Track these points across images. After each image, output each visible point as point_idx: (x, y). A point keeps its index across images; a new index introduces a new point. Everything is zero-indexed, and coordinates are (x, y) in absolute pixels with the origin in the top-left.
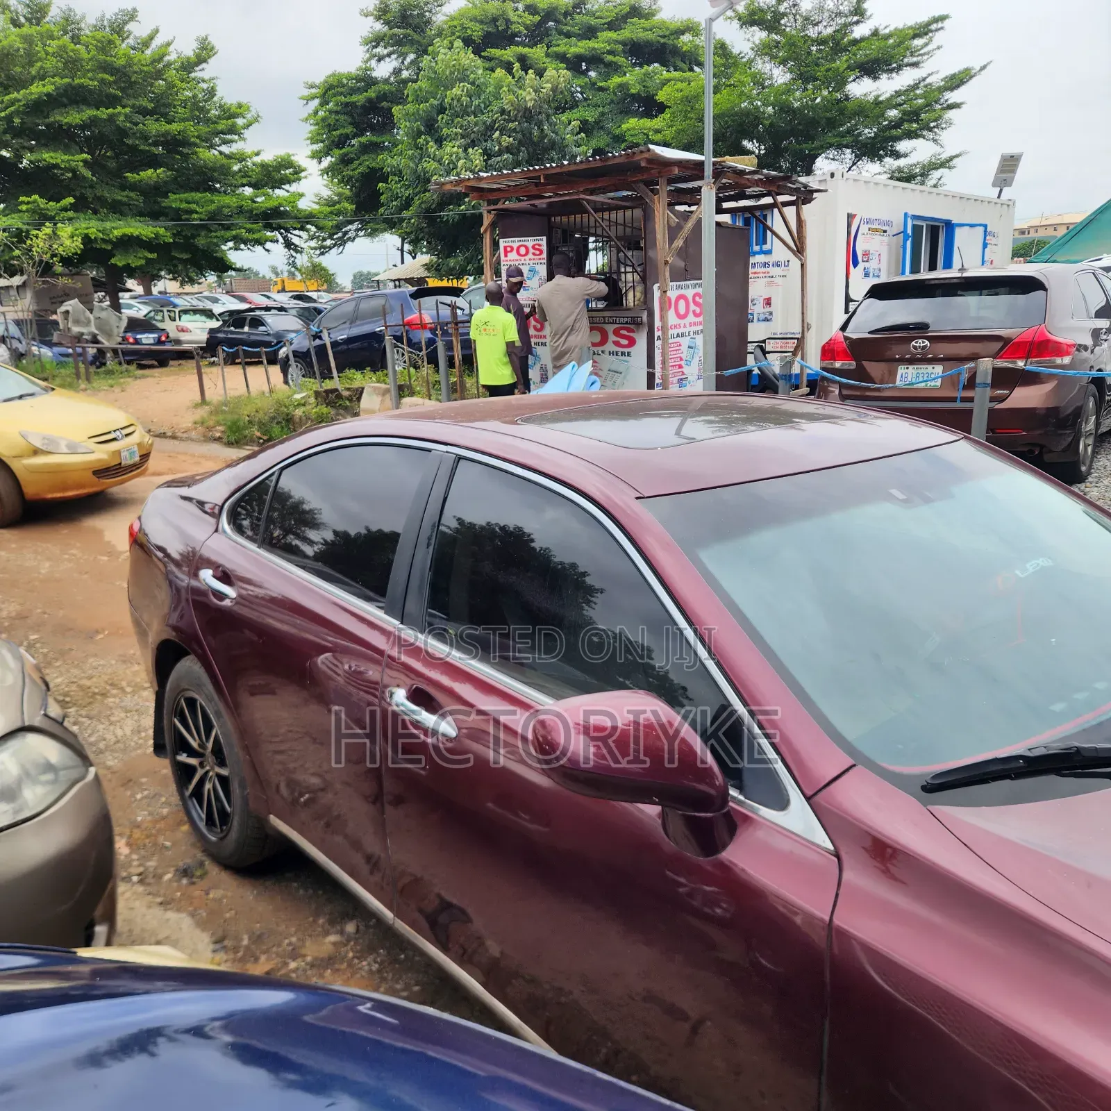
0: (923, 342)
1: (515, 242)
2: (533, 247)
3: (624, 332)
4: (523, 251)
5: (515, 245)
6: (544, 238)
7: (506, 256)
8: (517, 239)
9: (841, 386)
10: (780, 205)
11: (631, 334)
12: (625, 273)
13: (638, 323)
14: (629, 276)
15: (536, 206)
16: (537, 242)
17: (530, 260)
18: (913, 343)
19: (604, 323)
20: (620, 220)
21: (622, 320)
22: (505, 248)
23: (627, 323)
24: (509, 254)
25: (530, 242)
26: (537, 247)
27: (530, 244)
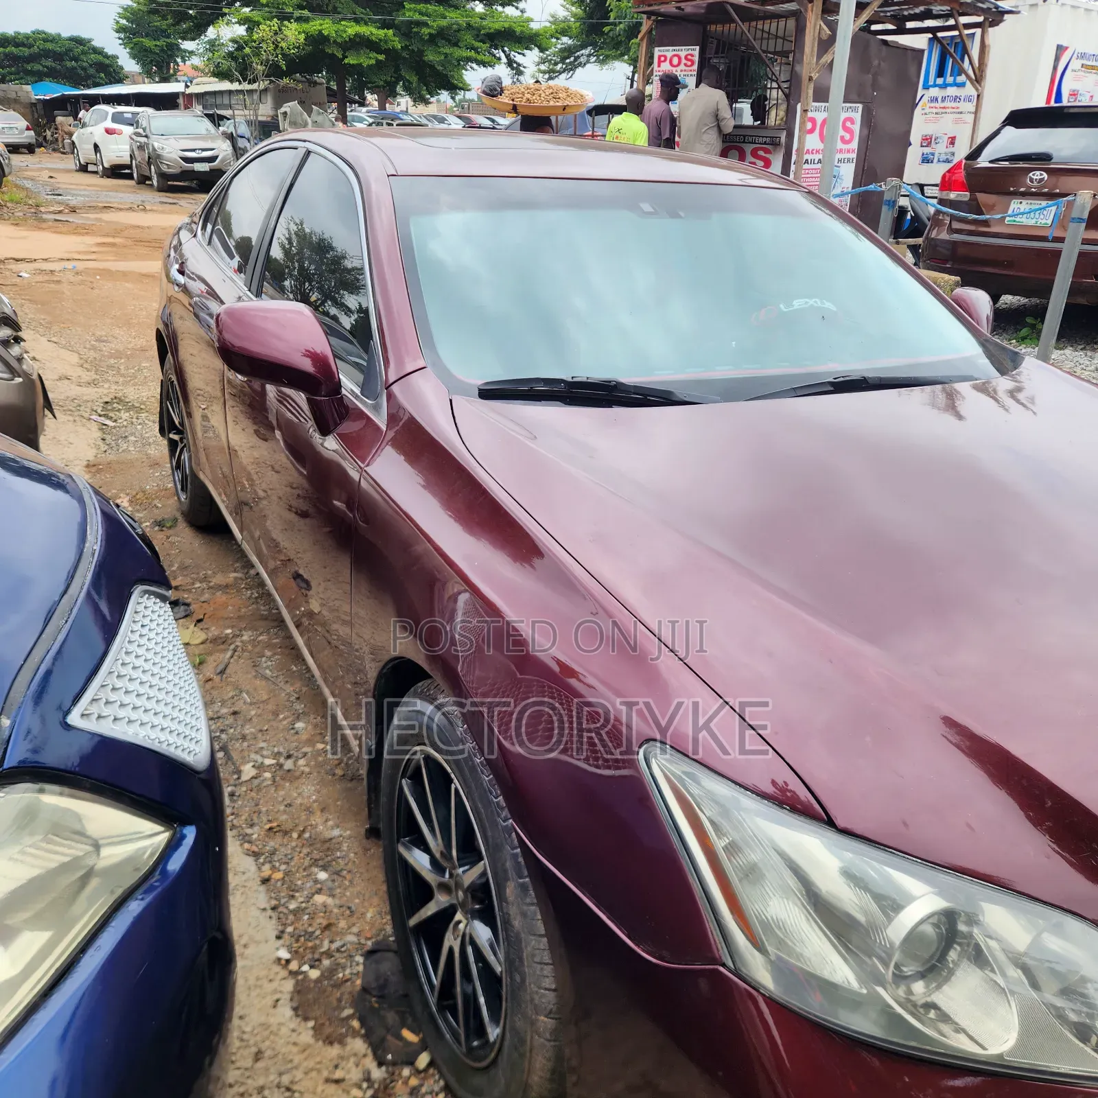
0: (1041, 175)
1: (669, 51)
2: (686, 58)
3: (761, 153)
4: (675, 61)
5: (669, 55)
6: (698, 48)
7: (659, 66)
8: (671, 48)
10: (961, 27)
11: (767, 156)
12: (771, 88)
13: (775, 143)
14: (774, 93)
15: (683, 10)
16: (690, 52)
17: (681, 71)
18: (1031, 174)
19: (744, 142)
20: (773, 30)
21: (761, 139)
22: (660, 57)
23: (765, 143)
24: (662, 64)
25: (683, 51)
26: (689, 57)
27: (683, 54)
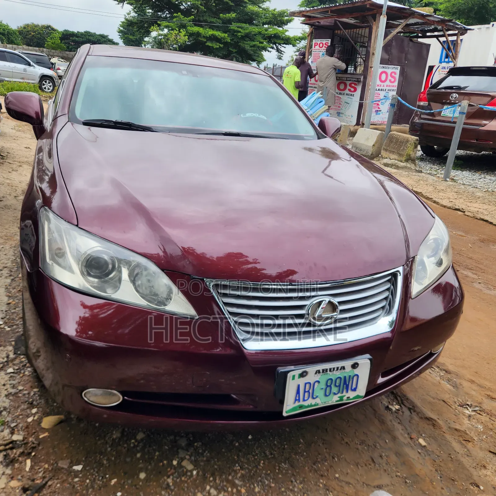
0: (456, 95)
1: (319, 41)
2: (325, 44)
3: (353, 85)
4: (321, 45)
5: (319, 43)
6: (330, 40)
7: (315, 47)
8: (320, 40)
9: (422, 113)
10: (447, 36)
11: (355, 86)
12: (358, 58)
13: (359, 81)
14: (359, 59)
16: (327, 42)
17: (323, 49)
19: (347, 80)
20: (360, 33)
21: (353, 79)
22: (315, 43)
23: (355, 81)
24: (316, 46)
25: (324, 41)
26: (327, 44)
27: (324, 42)
